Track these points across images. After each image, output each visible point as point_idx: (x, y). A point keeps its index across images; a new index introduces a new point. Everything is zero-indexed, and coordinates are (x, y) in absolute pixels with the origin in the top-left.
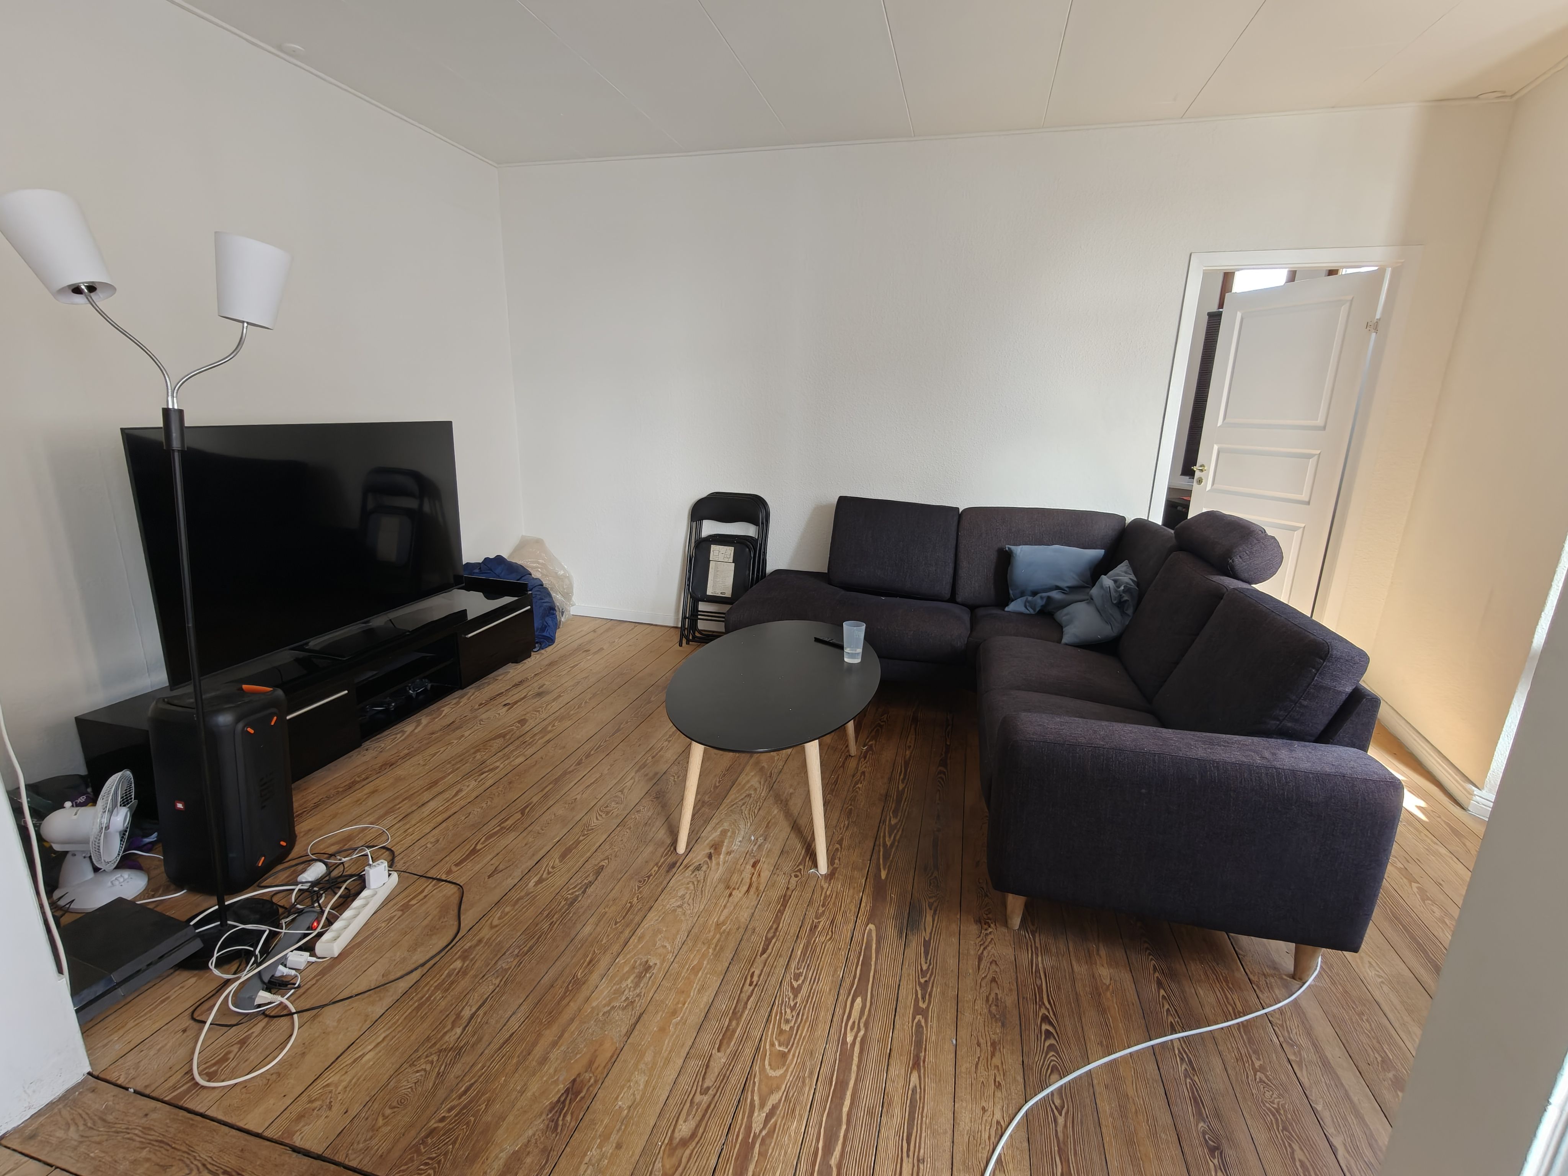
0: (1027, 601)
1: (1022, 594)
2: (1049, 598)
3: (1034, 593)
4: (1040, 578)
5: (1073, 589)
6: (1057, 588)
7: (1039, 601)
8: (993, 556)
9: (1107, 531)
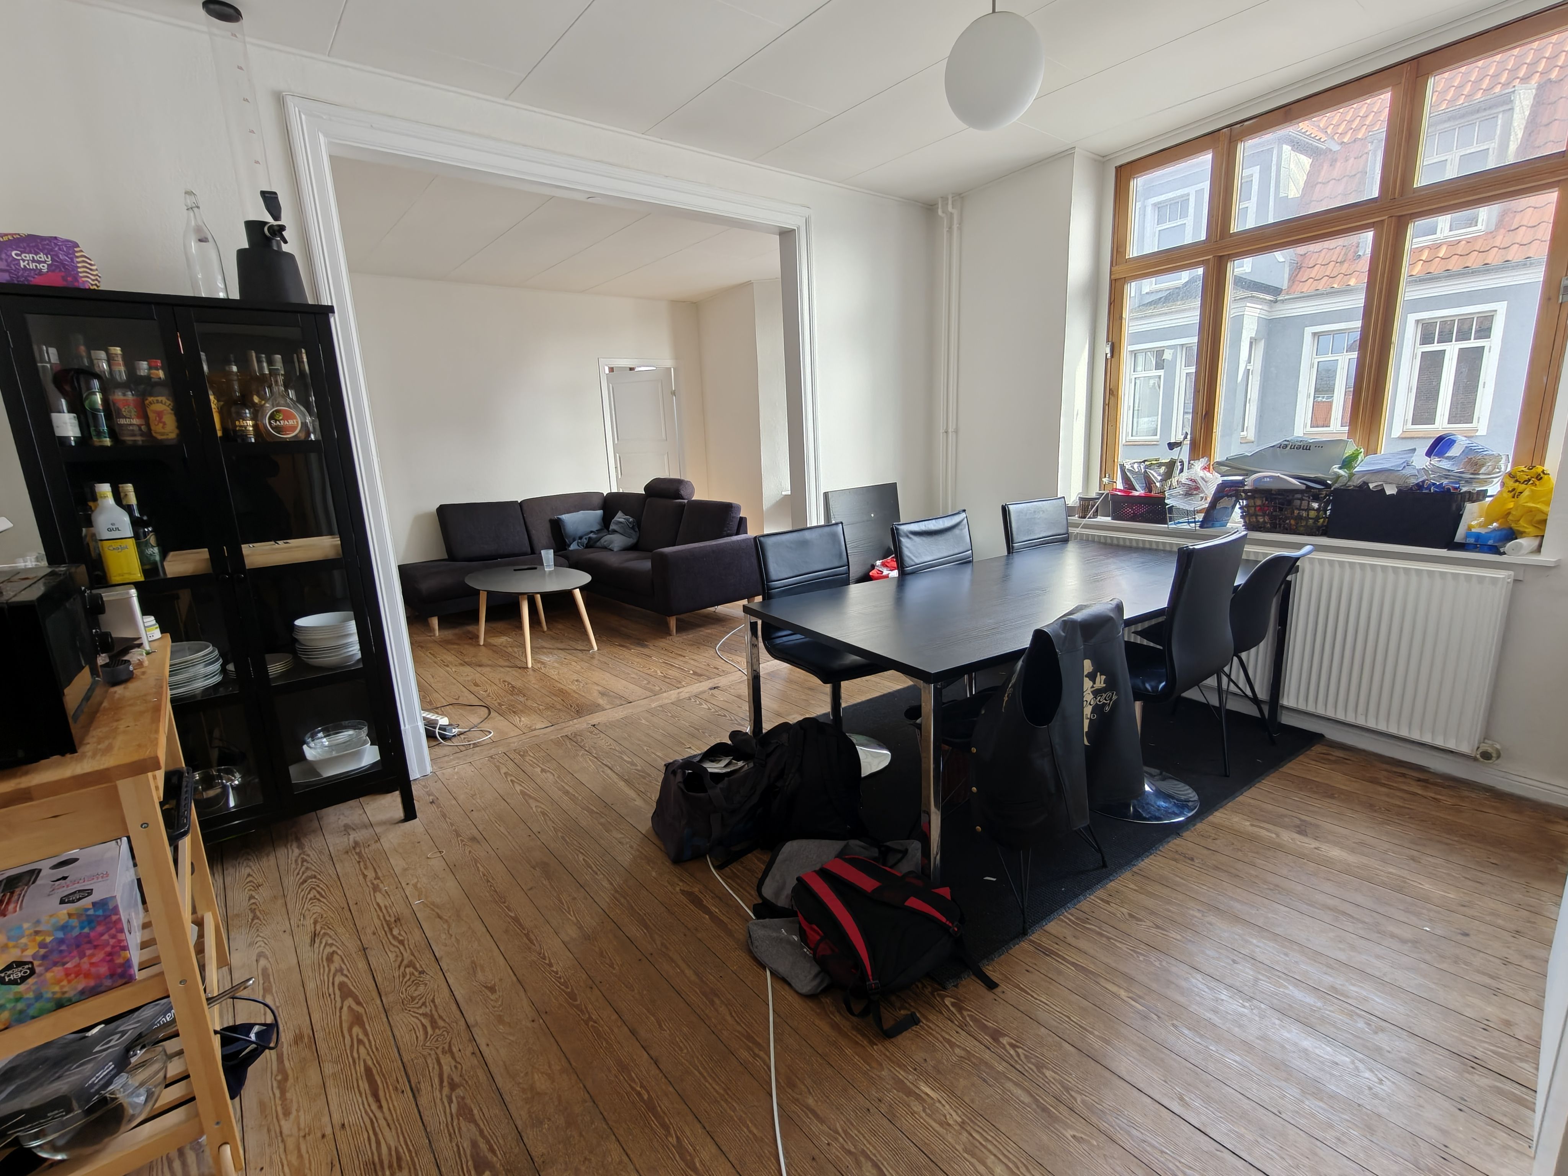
0: (578, 543)
1: (574, 540)
2: (590, 538)
3: (581, 538)
4: (582, 529)
5: (599, 531)
6: (592, 532)
7: (585, 541)
8: (548, 525)
9: (597, 501)
